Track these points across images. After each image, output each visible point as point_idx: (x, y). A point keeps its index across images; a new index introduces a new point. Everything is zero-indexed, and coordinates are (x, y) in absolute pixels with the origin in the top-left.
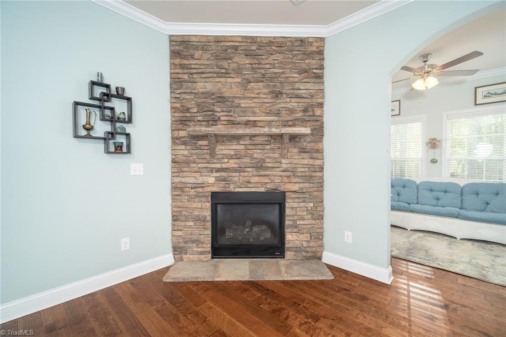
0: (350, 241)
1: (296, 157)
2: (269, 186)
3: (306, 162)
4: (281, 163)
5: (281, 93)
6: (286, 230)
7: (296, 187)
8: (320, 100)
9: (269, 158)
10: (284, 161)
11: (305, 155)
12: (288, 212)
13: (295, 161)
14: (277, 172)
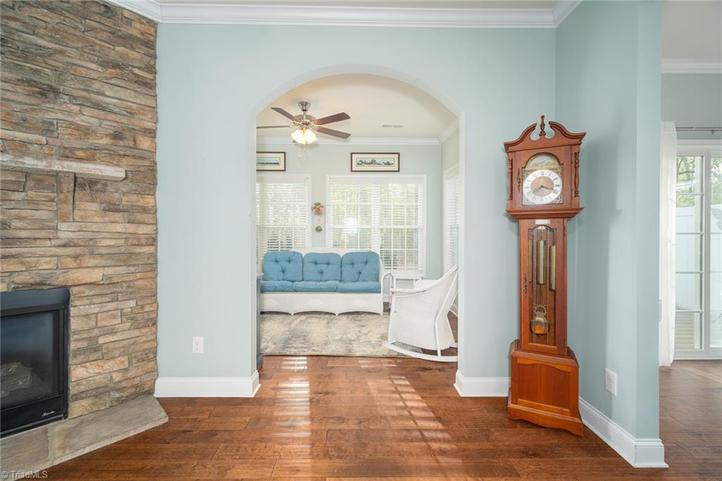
0: (201, 351)
1: (96, 219)
2: (19, 279)
3: (119, 228)
4: (56, 229)
5: (56, 92)
6: (71, 361)
7: (96, 275)
8: (150, 125)
9: (19, 218)
10: (63, 226)
11: (118, 216)
12: (74, 324)
13: (95, 228)
14: (46, 247)
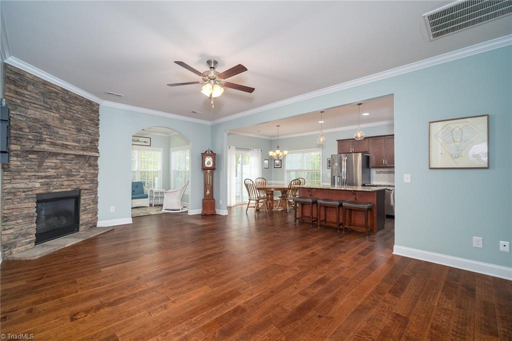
0: (114, 211)
1: (87, 169)
2: (74, 187)
3: (92, 171)
4: (80, 172)
5: (81, 130)
6: (81, 214)
7: (87, 187)
8: (98, 138)
9: (74, 169)
10: (81, 171)
11: (91, 168)
12: (82, 202)
13: (87, 171)
14: (78, 178)
